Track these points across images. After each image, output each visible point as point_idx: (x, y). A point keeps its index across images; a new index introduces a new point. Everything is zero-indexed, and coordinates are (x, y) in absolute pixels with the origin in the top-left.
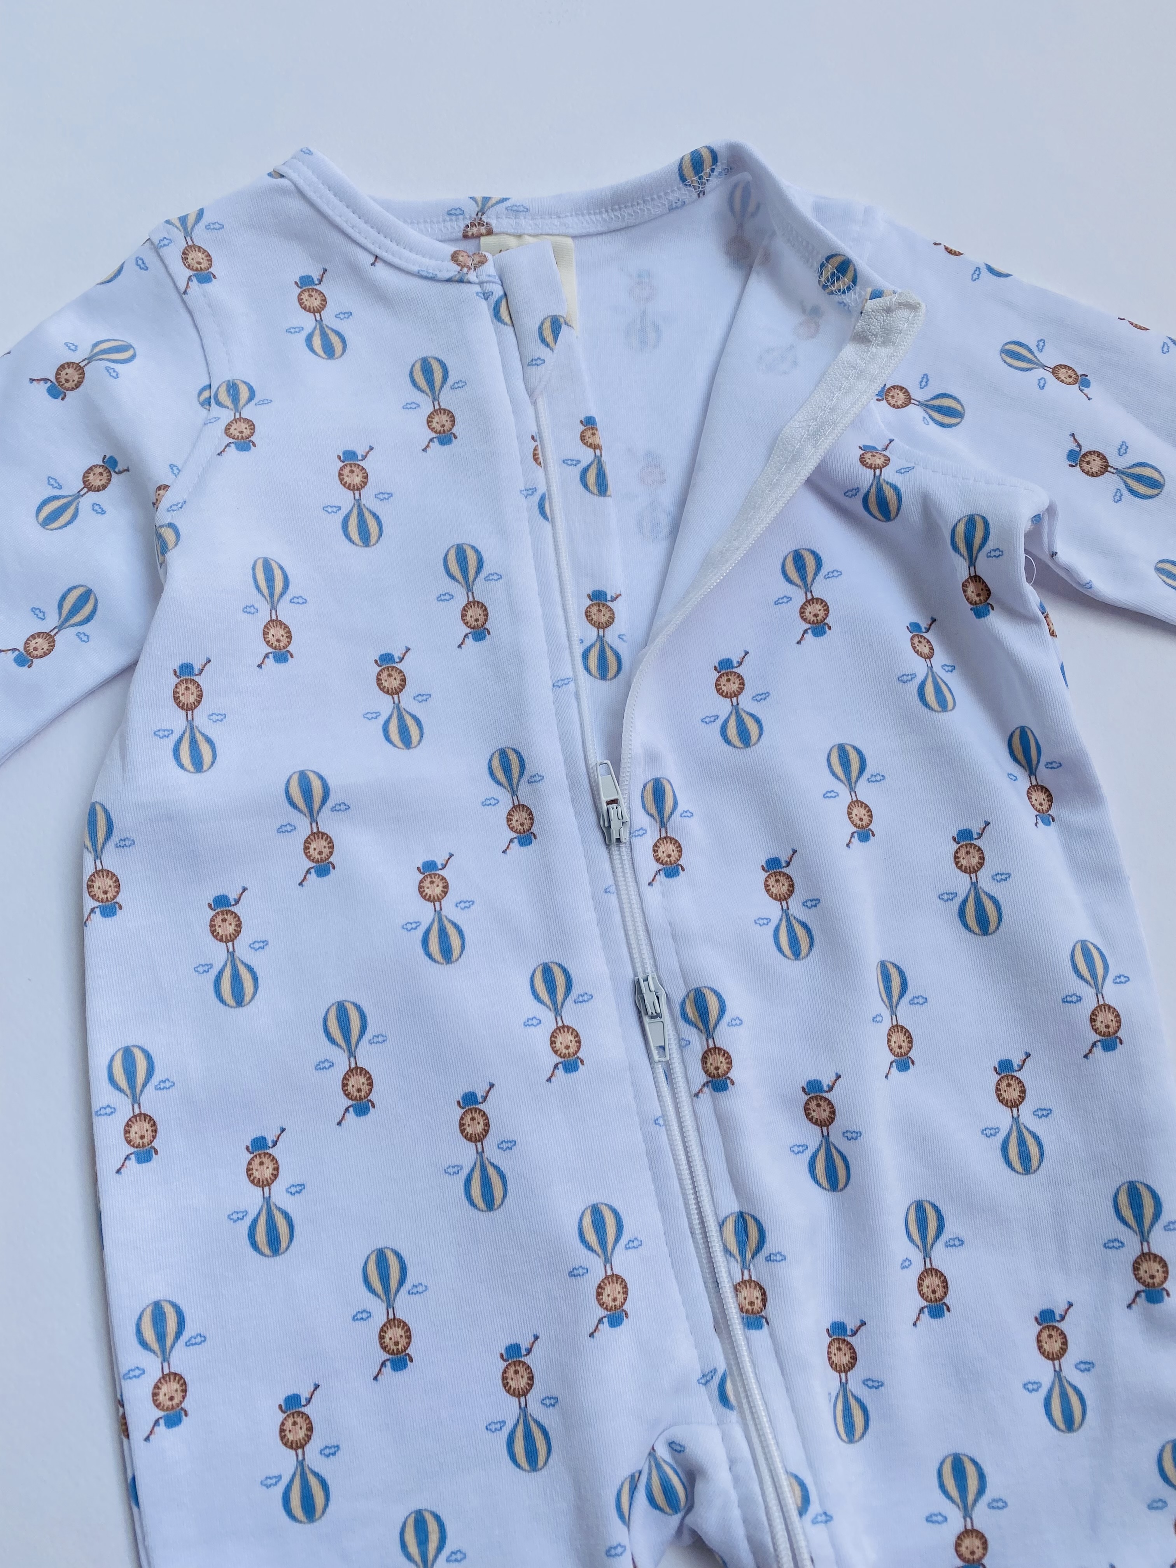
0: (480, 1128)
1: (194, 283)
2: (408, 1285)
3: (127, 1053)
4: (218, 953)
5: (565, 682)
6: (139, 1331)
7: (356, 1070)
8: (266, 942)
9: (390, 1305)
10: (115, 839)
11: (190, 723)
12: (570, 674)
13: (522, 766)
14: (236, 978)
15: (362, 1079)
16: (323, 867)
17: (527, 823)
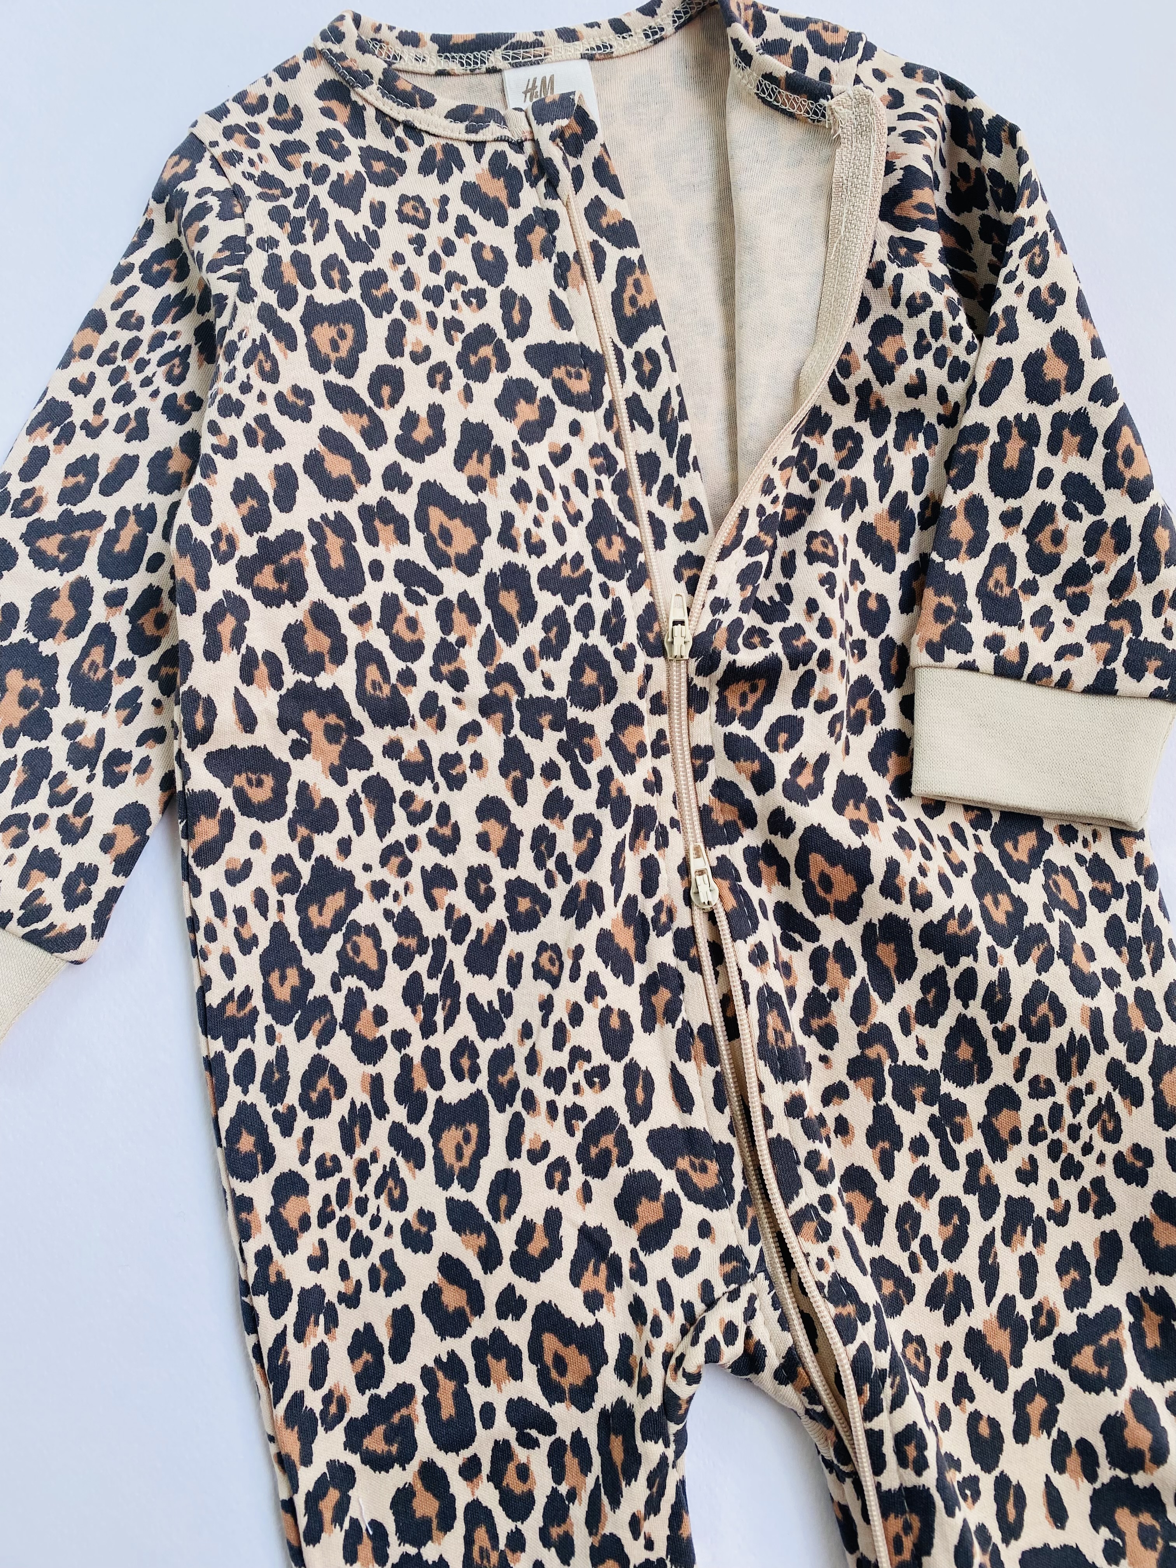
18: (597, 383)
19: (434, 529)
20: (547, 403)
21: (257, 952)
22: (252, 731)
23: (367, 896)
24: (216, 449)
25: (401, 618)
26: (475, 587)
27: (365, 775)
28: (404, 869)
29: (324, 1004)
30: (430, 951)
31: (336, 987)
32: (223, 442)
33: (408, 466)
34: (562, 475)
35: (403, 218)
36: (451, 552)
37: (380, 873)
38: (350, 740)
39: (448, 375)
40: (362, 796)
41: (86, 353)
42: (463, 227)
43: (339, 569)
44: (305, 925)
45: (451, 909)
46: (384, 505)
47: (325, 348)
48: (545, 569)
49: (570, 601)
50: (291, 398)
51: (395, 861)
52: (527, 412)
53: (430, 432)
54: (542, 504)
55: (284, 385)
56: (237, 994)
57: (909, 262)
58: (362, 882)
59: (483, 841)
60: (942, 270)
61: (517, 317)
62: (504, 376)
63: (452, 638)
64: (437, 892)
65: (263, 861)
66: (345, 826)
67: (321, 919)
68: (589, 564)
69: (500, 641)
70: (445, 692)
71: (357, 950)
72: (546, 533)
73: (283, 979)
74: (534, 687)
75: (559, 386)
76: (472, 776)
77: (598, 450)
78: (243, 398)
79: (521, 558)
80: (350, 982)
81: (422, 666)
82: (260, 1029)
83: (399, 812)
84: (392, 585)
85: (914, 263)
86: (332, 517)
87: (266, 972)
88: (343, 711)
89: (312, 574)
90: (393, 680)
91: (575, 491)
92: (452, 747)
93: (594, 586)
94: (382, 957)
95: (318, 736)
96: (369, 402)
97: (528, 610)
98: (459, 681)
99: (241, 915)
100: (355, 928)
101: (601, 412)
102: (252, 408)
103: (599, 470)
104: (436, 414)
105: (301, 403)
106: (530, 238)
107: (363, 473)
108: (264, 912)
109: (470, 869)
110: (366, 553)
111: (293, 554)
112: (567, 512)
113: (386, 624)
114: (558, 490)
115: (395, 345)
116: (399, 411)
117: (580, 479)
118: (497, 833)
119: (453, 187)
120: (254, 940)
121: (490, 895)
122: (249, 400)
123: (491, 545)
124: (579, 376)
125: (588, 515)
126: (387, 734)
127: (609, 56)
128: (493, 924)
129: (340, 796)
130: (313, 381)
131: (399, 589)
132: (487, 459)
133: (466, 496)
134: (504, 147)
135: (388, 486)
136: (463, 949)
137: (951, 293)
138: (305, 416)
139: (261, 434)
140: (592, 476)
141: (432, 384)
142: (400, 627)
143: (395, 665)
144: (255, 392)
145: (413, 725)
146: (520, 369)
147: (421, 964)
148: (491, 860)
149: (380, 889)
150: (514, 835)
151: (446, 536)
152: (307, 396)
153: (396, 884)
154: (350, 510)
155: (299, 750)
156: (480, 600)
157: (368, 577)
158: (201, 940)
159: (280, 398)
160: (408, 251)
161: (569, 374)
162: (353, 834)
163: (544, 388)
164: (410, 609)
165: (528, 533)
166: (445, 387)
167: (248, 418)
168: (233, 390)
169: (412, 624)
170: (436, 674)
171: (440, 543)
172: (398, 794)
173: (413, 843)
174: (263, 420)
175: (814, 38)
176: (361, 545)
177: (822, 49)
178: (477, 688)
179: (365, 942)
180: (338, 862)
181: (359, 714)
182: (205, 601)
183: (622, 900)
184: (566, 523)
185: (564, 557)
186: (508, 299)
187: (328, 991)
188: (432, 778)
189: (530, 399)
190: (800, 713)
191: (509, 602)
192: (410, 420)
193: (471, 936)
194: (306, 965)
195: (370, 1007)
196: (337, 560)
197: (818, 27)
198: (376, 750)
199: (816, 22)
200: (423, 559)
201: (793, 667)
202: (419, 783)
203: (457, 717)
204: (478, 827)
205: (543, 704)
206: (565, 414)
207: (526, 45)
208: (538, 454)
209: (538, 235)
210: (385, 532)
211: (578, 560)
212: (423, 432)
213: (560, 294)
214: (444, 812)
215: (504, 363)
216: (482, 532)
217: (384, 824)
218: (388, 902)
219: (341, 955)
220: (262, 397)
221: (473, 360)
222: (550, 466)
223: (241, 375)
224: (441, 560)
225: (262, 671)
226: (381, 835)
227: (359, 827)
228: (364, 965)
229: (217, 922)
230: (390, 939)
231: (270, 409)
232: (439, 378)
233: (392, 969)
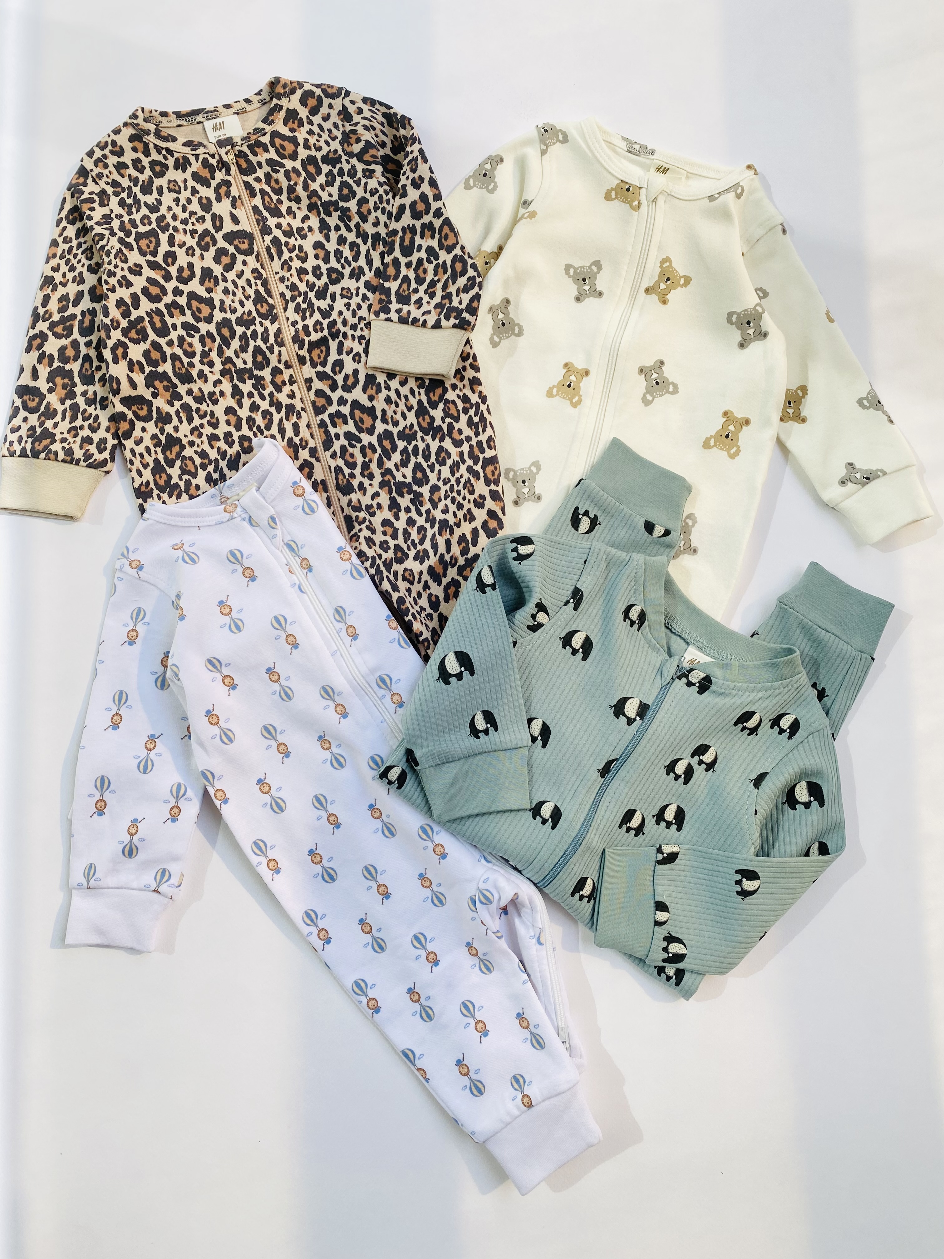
0: (379, 814)
1: (140, 572)
2: (379, 873)
3: (255, 843)
4: (267, 798)
5: (335, 652)
6: (305, 922)
7: (330, 815)
8: (281, 787)
9: (376, 881)
10: (216, 778)
11: (220, 727)
12: (336, 648)
13: (333, 691)
14: (277, 804)
15: (333, 817)
16: (287, 754)
17: (343, 710)
18: (251, 244)
19: (194, 309)
20: (233, 255)
21: (149, 468)
22: (136, 389)
23: (187, 446)
24: (108, 290)
25: (186, 343)
26: (212, 328)
27: (180, 402)
28: (200, 435)
29: (177, 485)
30: (213, 464)
31: (181, 479)
32: (111, 287)
33: (181, 287)
34: (241, 282)
35: (170, 190)
36: (202, 316)
37: (191, 438)
38: (173, 390)
39: (194, 250)
40: (180, 410)
41: (54, 256)
42: (194, 191)
43: (160, 328)
44: (166, 458)
45: (219, 448)
46: (174, 302)
47: (144, 248)
48: (237, 318)
49: (248, 329)
50: (134, 268)
51: (196, 433)
52: (225, 260)
53: (189, 273)
54: (234, 294)
55: (130, 263)
56: (144, 483)
57: (370, 177)
58: (185, 441)
59: (228, 423)
60: (383, 179)
61: (218, 223)
62: (215, 248)
63: (206, 349)
64: (213, 443)
65: (147, 438)
66: (175, 421)
67: (172, 456)
68: (254, 314)
69: (224, 348)
70: (206, 369)
71: (186, 465)
72: (237, 305)
73: (160, 477)
74: (240, 364)
75: (236, 248)
76: (221, 399)
77: (255, 271)
78: (115, 270)
79: (228, 315)
80: (185, 477)
81: (196, 360)
82: (155, 495)
83: (195, 416)
84: (181, 331)
85: (372, 177)
86: (154, 310)
87: (154, 476)
88: (169, 380)
89: (149, 330)
90: (186, 366)
91: (247, 287)
92: (212, 389)
93: (257, 322)
94: (196, 467)
95: (161, 390)
96: (164, 265)
97: (233, 334)
98: (211, 364)
99: (141, 455)
100: (184, 458)
101: (254, 256)
102: (119, 274)
103: (255, 278)
104: (191, 266)
105: (138, 269)
106: (220, 191)
107: (164, 292)
108: (150, 454)
109: (225, 433)
110: (169, 321)
111: (141, 324)
112: (244, 295)
113: (180, 345)
114: (240, 288)
115: (171, 242)
116: (176, 266)
117: (249, 282)
118: (233, 419)
119: (188, 175)
120: (148, 465)
121: (233, 442)
122: (118, 270)
123: (216, 312)
124: (244, 242)
125: (253, 296)
126: (186, 387)
127: (245, 112)
128: (235, 452)
129: (172, 411)
130: (142, 261)
131: (184, 333)
132: (212, 280)
133: (205, 295)
134: (207, 156)
135: (175, 295)
136: (226, 462)
137: (386, 187)
138: (140, 274)
139: (124, 283)
140: (253, 281)
141: (188, 255)
142: (186, 346)
143: (186, 360)
144: (120, 268)
145: (195, 382)
146: (221, 244)
147: (211, 468)
148: (232, 429)
149: (192, 444)
150: (239, 419)
151: (199, 310)
152: (140, 266)
153: (198, 441)
154: (161, 306)
155: (155, 395)
156: (215, 333)
157: (171, 329)
158: (129, 466)
159: (129, 268)
160: (173, 205)
161: (240, 242)
162: (179, 424)
163: (231, 249)
164: (189, 340)
165: (230, 306)
166: (193, 255)
167: (118, 276)
168: (112, 268)
169: (190, 345)
170: (202, 362)
171: (197, 313)
172: (194, 409)
173: (202, 426)
174: (124, 277)
175: (324, 91)
176: (167, 318)
177: (328, 95)
178: (218, 366)
179: (189, 463)
180: (174, 435)
181: (175, 380)
182: (110, 343)
183: (286, 440)
184: (244, 300)
185: (244, 312)
186: (214, 217)
187: (178, 481)
188: (206, 402)
189: (226, 255)
190: (341, 357)
191: (226, 332)
192: (181, 270)
193: (228, 457)
194: (168, 472)
195: (194, 485)
196: (158, 325)
197: (325, 87)
198: (183, 393)
199: (325, 85)
200: (191, 320)
201: (334, 340)
202: (201, 404)
203: (212, 378)
204: (226, 418)
205: (244, 370)
206: (240, 258)
207: (211, 112)
208: (231, 275)
209: (223, 190)
210: (176, 312)
211: (250, 313)
212: (186, 274)
213: (234, 211)
214: (212, 414)
215: (215, 242)
216: (213, 307)
217: (190, 420)
218: (195, 448)
219: (181, 468)
220: (122, 269)
221: (203, 243)
222: (236, 279)
223: (114, 262)
224: (198, 320)
225: (136, 367)
226: (190, 424)
227: (181, 422)
228: (189, 470)
229: (133, 458)
230: (198, 461)
231: (126, 273)
232: (190, 252)
233: (200, 471)
